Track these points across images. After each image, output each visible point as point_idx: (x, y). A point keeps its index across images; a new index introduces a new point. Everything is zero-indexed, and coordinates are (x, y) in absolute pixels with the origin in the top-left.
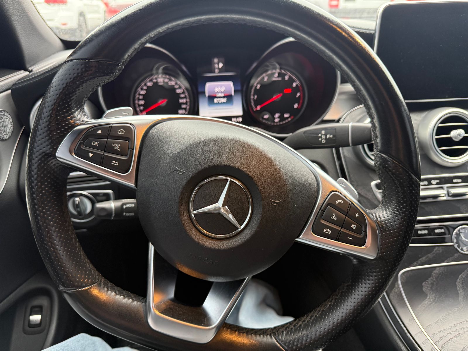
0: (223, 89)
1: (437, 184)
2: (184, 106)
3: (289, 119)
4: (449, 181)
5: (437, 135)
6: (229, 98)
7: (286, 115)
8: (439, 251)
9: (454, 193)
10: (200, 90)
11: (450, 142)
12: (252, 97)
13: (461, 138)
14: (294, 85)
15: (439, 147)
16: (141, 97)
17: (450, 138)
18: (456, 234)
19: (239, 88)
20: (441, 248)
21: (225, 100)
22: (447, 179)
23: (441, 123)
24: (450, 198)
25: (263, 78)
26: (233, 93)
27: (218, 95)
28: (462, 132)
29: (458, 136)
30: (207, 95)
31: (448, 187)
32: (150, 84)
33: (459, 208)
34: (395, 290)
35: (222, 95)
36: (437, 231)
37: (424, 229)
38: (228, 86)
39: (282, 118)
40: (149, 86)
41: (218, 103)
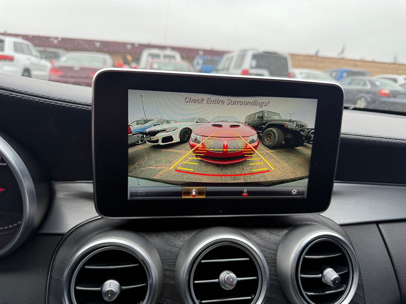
13: (234, 284)
15: (199, 298)
29: (230, 282)
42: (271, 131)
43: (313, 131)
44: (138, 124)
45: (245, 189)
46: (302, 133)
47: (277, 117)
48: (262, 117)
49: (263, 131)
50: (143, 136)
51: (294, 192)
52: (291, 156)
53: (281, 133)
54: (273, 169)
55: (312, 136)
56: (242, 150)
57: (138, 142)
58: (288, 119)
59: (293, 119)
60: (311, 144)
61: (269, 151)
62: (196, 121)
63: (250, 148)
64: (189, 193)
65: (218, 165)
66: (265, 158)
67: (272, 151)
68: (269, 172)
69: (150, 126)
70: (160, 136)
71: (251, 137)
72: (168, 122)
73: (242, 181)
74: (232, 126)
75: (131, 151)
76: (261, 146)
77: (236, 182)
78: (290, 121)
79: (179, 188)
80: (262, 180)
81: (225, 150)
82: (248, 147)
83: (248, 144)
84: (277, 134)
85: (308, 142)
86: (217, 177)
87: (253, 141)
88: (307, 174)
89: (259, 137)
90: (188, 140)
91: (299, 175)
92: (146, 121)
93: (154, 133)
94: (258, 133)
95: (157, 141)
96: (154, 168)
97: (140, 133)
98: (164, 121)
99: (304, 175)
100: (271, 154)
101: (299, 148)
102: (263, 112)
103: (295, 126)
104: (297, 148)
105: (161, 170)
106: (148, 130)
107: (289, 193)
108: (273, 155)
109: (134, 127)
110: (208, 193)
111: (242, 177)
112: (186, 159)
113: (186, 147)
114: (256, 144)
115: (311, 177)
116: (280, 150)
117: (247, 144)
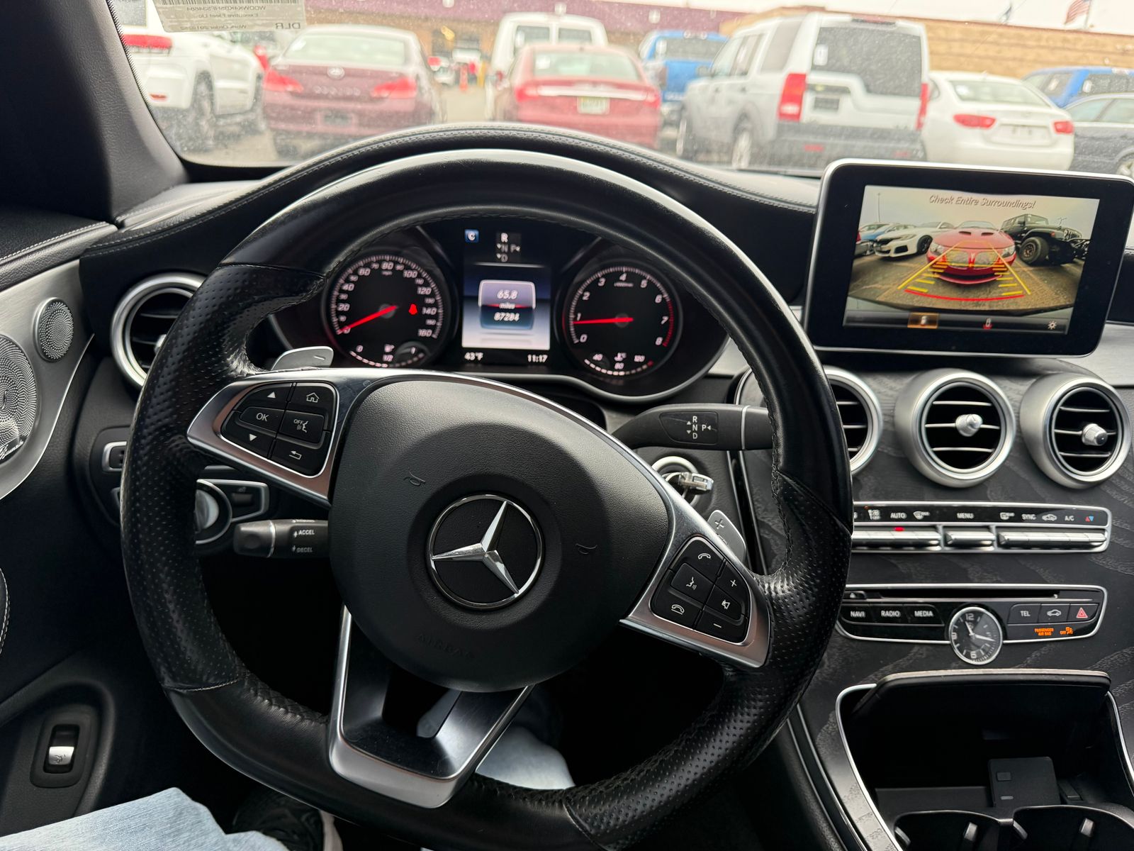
0: (514, 295)
1: (925, 519)
2: (430, 322)
3: (645, 367)
4: (949, 514)
5: (928, 422)
6: (525, 314)
7: (639, 359)
8: (922, 654)
9: (956, 539)
10: (467, 293)
11: (954, 437)
12: (572, 316)
13: (974, 430)
14: (658, 299)
15: (932, 446)
16: (344, 297)
17: (955, 430)
18: (957, 623)
19: (548, 296)
20: (925, 648)
21: (516, 317)
22: (945, 510)
23: (938, 399)
24: (948, 549)
25: (598, 280)
26: (534, 306)
27: (502, 306)
28: (976, 419)
29: (970, 427)
30: (480, 304)
31: (945, 527)
32: (364, 272)
33: (965, 570)
34: (828, 728)
35: (512, 306)
36: (918, 614)
37: (894, 609)
38: (525, 291)
39: (629, 363)
40: (364, 275)
41: (502, 322)
42: (1033, 241)
43: (1088, 242)
44: (869, 229)
45: (989, 320)
46: (1073, 245)
47: (1043, 223)
48: (1024, 223)
49: (1022, 242)
50: (872, 246)
51: (1052, 325)
52: (1055, 276)
53: (1045, 244)
54: (1029, 293)
55: (1086, 249)
56: (993, 266)
57: (866, 252)
58: (1058, 225)
59: (1063, 226)
60: (1083, 260)
61: (1027, 269)
62: (939, 227)
63: (1003, 264)
64: (917, 321)
65: (958, 286)
66: (1020, 278)
67: (1031, 269)
68: (1023, 298)
69: (883, 233)
70: (893, 245)
71: (1007, 249)
72: (906, 227)
73: (987, 308)
74: (984, 234)
75: (857, 263)
76: (1017, 262)
77: (978, 308)
78: (1060, 229)
79: (905, 314)
80: (1013, 307)
81: (971, 265)
82: (1000, 262)
83: (1001, 258)
84: (1040, 246)
85: (1080, 258)
86: (956, 301)
87: (1008, 255)
88: (1072, 301)
89: (1017, 249)
90: (925, 252)
91: (1062, 302)
92: (879, 226)
93: (886, 242)
94: (1016, 244)
95: (888, 252)
96: (880, 286)
97: (871, 241)
98: (901, 226)
99: (1068, 303)
100: (1028, 272)
101: (1067, 265)
102: (1026, 216)
103: (1065, 235)
104: (1063, 265)
105: (888, 289)
106: (879, 238)
107: (1045, 327)
108: (1031, 275)
109: (864, 232)
110: (942, 323)
111: (987, 303)
112: (919, 276)
113: (922, 261)
114: (1011, 258)
115: (1076, 306)
116: (1042, 268)
117: (999, 259)
